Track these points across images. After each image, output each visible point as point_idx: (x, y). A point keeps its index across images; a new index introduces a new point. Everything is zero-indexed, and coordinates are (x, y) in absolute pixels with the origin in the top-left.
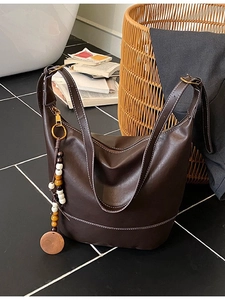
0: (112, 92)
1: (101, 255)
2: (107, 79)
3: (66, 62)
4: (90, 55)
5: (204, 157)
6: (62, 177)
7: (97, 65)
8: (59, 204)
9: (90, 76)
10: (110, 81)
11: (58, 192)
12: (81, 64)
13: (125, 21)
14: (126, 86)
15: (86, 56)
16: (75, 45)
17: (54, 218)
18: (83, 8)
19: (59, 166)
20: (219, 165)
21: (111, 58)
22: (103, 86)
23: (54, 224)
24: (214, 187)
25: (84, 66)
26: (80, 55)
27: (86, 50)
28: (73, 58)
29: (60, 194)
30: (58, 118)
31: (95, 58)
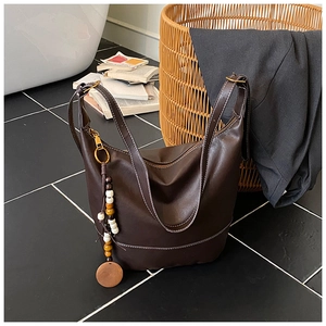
0: (151, 98)
1: (153, 275)
2: (145, 85)
3: (99, 68)
4: (124, 60)
5: (255, 162)
6: (114, 206)
7: (133, 69)
8: (112, 234)
9: (126, 82)
10: (148, 86)
11: (110, 222)
12: (116, 70)
13: (162, 21)
14: (167, 92)
15: (120, 60)
16: (107, 49)
17: (107, 248)
18: (113, 9)
19: (109, 194)
20: (271, 170)
21: (147, 61)
22: (141, 93)
23: (107, 254)
24: (268, 194)
25: (118, 71)
26: (113, 60)
27: (119, 53)
28: (106, 64)
29: (112, 224)
30: (98, 141)
31: (130, 62)
